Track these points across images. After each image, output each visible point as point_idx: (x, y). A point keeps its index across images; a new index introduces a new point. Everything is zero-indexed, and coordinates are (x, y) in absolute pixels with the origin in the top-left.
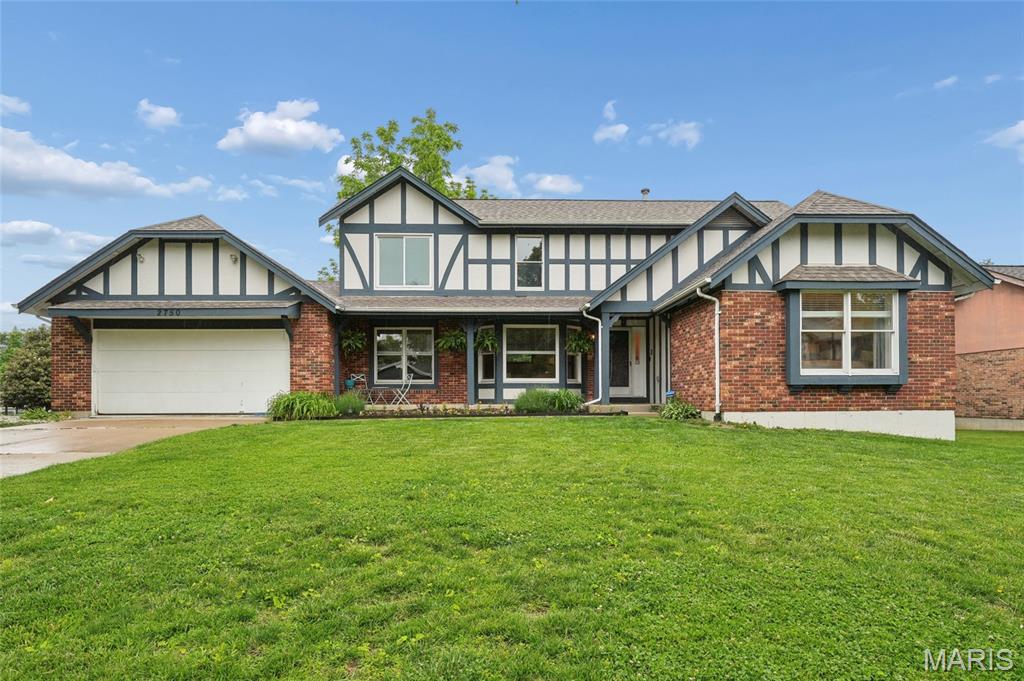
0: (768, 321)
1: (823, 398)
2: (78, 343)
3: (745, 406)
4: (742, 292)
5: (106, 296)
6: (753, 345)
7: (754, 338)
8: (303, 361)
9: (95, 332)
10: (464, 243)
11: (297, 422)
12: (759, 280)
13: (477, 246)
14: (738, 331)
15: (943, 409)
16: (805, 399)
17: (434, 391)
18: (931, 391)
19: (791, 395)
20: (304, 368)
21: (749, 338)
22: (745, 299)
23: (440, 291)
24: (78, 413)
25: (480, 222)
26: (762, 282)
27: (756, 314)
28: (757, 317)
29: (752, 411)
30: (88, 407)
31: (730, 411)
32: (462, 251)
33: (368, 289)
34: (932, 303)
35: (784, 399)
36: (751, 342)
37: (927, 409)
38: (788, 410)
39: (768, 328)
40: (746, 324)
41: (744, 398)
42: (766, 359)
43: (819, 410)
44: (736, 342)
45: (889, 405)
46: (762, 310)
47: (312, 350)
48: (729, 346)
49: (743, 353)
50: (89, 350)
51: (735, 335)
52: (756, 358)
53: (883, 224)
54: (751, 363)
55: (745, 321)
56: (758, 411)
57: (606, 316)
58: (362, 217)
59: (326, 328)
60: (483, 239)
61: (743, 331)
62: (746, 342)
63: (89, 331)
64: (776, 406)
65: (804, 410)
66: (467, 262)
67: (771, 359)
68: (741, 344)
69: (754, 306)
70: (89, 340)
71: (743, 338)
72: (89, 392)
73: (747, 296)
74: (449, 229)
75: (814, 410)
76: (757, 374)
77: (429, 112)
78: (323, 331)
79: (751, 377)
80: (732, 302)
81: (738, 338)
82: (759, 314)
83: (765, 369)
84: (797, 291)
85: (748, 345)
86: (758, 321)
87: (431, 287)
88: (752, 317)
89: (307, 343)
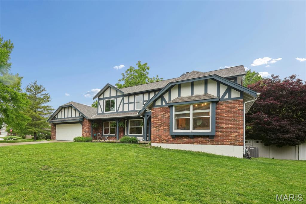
0: (166, 116)
1: (184, 140)
2: (54, 127)
3: (158, 142)
4: (157, 108)
5: (58, 119)
6: (161, 123)
7: (161, 121)
8: (84, 130)
9: (57, 125)
10: (123, 99)
11: (78, 142)
12: (164, 104)
13: (126, 100)
14: (156, 119)
15: (237, 145)
16: (178, 140)
17: (115, 137)
18: (230, 138)
19: (172, 138)
20: (84, 132)
21: (159, 121)
22: (158, 110)
23: (117, 112)
24: (54, 140)
25: (124, 94)
26: (165, 104)
27: (162, 114)
28: (162, 115)
29: (160, 143)
30: (55, 139)
31: (153, 143)
32: (122, 102)
33: (103, 113)
34: (232, 105)
35: (170, 140)
36: (160, 122)
37: (228, 145)
38: (172, 143)
39: (165, 118)
40: (158, 117)
41: (157, 139)
42: (164, 127)
43: (182, 144)
44: (155, 123)
45: (210, 143)
46: (164, 113)
47: (85, 128)
48: (153, 124)
49: (157, 126)
50: (56, 129)
51: (155, 121)
52: (161, 127)
53: (211, 79)
54: (160, 129)
55: (158, 116)
56: (162, 143)
57: (146, 116)
58: (102, 97)
59: (88, 123)
60: (127, 97)
61: (157, 119)
62: (158, 123)
63: (56, 125)
64: (167, 142)
65: (177, 143)
66: (124, 104)
67: (166, 127)
68: (157, 123)
69: (161, 112)
70: (56, 127)
71: (157, 121)
72: (55, 136)
73: (159, 109)
74: (120, 96)
75: (181, 144)
76: (162, 132)
77: (138, 62)
78: (87, 123)
79: (159, 133)
80: (154, 111)
81: (156, 122)
82: (163, 114)
83: (164, 130)
84: (172, 106)
85: (159, 123)
86: (162, 116)
87: (115, 111)
88: (160, 115)
89: (85, 126)
